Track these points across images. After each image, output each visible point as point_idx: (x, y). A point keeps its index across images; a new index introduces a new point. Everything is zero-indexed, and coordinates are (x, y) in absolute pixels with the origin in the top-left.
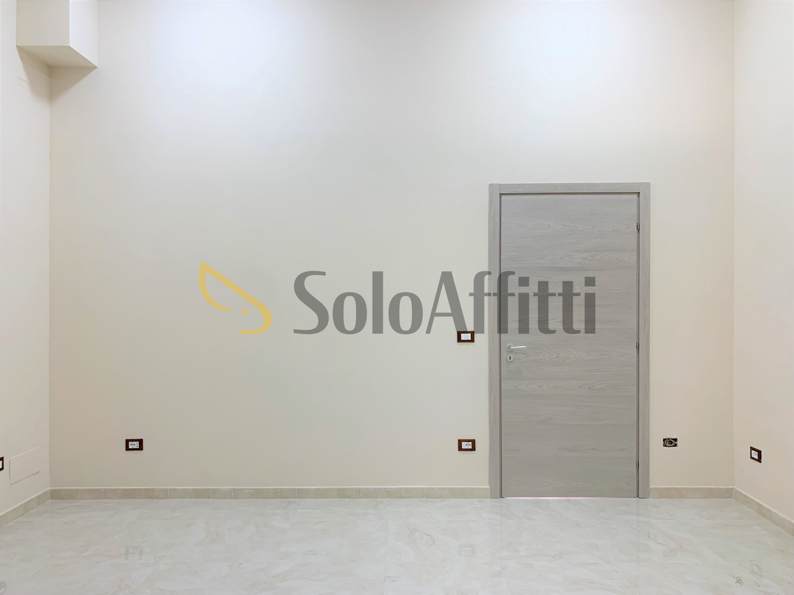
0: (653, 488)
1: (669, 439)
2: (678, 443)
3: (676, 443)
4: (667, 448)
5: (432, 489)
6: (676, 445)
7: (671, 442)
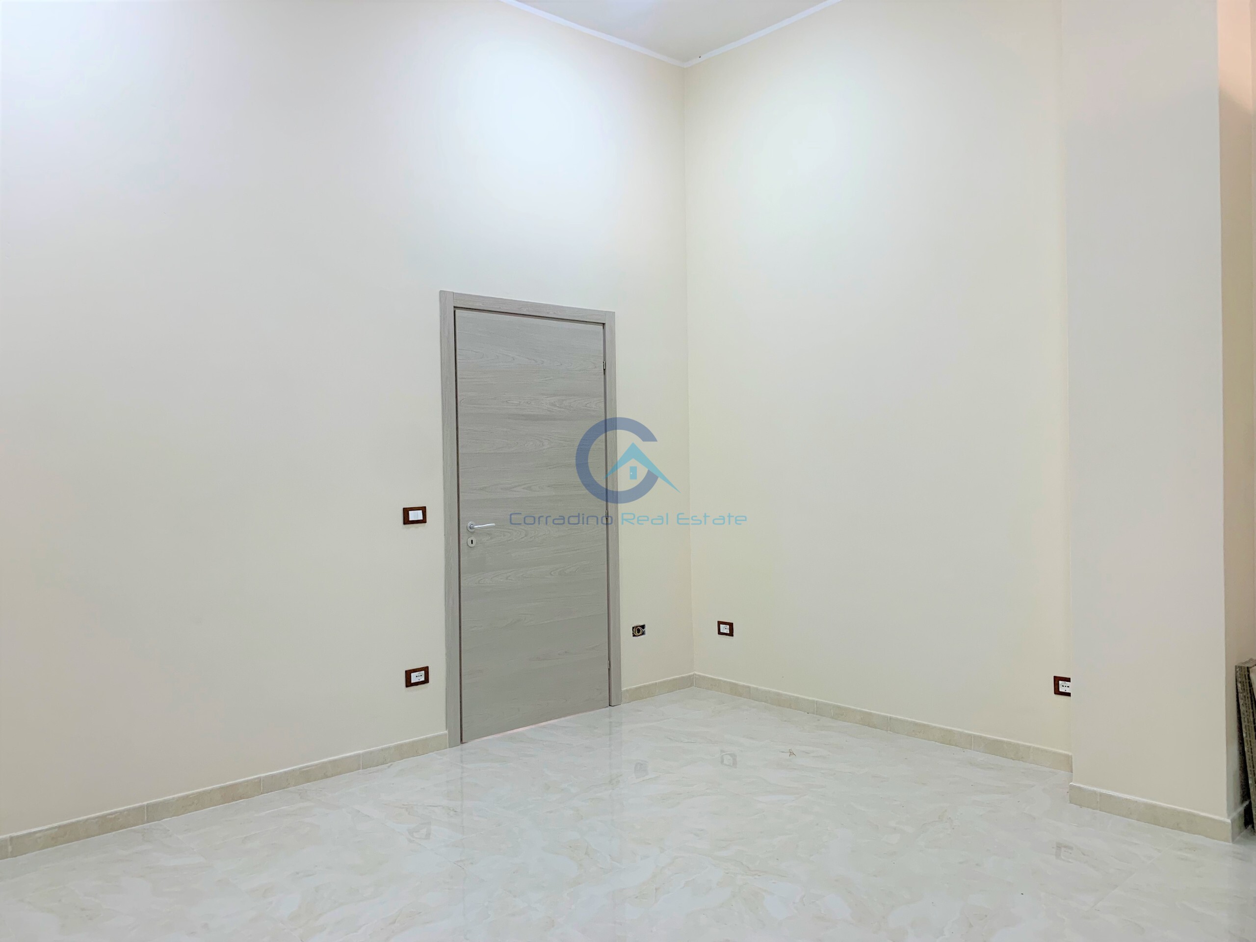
0: (625, 691)
1: (637, 627)
2: (646, 629)
3: (643, 630)
4: (636, 637)
5: (371, 752)
6: (643, 633)
7: (639, 630)
